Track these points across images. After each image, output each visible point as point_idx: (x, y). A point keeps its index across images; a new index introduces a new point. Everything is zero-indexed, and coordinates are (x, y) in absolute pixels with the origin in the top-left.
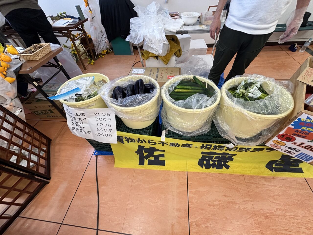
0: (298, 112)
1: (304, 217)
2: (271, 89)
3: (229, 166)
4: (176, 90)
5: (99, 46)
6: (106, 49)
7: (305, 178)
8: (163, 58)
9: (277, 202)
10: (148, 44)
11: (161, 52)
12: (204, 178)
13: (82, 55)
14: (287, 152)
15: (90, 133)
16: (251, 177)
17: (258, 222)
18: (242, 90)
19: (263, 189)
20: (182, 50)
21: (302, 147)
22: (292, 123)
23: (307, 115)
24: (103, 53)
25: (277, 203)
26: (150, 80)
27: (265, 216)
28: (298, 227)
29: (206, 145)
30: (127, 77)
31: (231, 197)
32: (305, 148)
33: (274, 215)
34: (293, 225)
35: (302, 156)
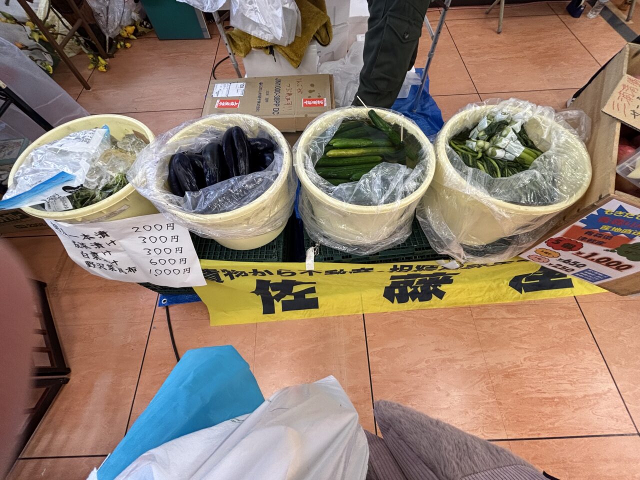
0: (601, 196)
1: (567, 366)
2: (545, 137)
3: (444, 293)
4: (331, 153)
5: (107, 14)
6: (130, 23)
7: (575, 297)
8: (288, 51)
9: (525, 346)
10: (242, 11)
11: (281, 35)
12: (397, 322)
13: (65, 45)
14: (559, 268)
15: (136, 271)
16: (483, 308)
17: (493, 386)
18: (481, 143)
19: (504, 326)
20: (332, 24)
21: (592, 260)
22: (585, 218)
23: (619, 204)
24: (125, 34)
25: (526, 349)
26: (261, 125)
27: (505, 373)
28: (557, 384)
29: (401, 266)
30: (200, 123)
31: (447, 350)
32: (598, 261)
33: (519, 370)
34: (550, 382)
35: (586, 275)
